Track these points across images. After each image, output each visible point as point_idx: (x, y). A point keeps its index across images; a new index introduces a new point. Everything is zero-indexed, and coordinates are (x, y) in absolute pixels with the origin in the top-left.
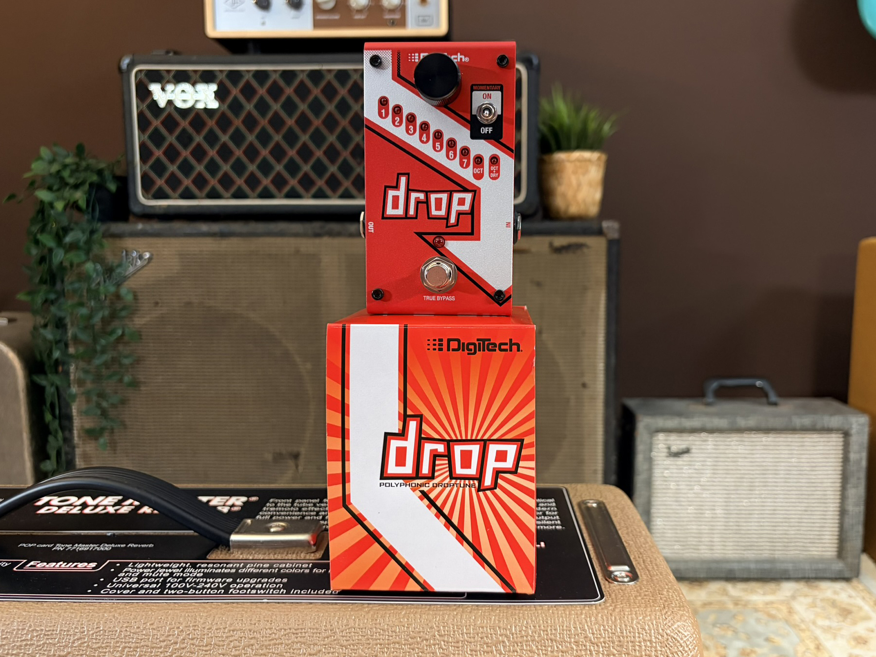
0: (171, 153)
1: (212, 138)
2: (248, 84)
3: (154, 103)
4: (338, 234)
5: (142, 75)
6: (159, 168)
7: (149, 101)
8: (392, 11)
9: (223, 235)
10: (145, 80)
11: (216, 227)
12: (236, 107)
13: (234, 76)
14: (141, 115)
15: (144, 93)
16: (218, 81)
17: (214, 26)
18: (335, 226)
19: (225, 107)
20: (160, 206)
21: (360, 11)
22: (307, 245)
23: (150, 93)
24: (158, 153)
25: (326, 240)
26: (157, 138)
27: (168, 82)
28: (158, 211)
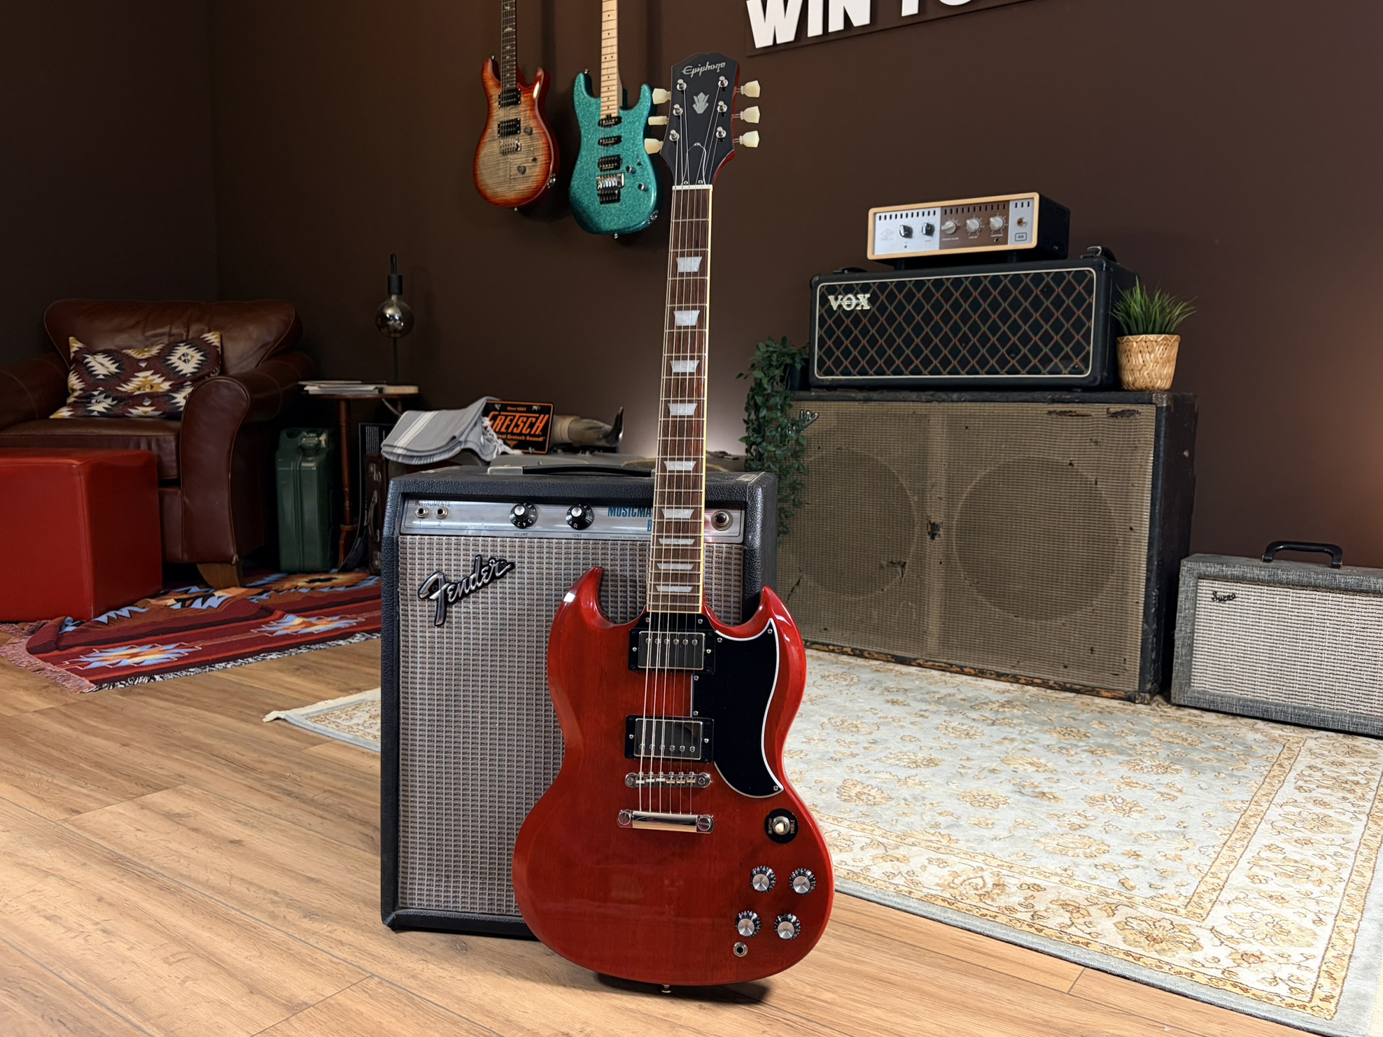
0: (838, 343)
1: (865, 332)
2: (891, 291)
3: (831, 307)
4: (944, 401)
5: (824, 290)
6: (829, 353)
7: (827, 306)
8: (998, 231)
9: (866, 400)
10: (826, 294)
11: (861, 395)
12: (882, 309)
13: (883, 286)
14: (821, 316)
15: (824, 301)
16: (871, 291)
17: (873, 253)
18: (943, 395)
19: (874, 309)
20: (827, 380)
21: (974, 233)
22: (921, 408)
23: (828, 300)
24: (830, 343)
25: (934, 404)
26: (830, 333)
27: (840, 294)
28: (825, 383)
